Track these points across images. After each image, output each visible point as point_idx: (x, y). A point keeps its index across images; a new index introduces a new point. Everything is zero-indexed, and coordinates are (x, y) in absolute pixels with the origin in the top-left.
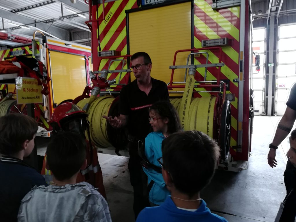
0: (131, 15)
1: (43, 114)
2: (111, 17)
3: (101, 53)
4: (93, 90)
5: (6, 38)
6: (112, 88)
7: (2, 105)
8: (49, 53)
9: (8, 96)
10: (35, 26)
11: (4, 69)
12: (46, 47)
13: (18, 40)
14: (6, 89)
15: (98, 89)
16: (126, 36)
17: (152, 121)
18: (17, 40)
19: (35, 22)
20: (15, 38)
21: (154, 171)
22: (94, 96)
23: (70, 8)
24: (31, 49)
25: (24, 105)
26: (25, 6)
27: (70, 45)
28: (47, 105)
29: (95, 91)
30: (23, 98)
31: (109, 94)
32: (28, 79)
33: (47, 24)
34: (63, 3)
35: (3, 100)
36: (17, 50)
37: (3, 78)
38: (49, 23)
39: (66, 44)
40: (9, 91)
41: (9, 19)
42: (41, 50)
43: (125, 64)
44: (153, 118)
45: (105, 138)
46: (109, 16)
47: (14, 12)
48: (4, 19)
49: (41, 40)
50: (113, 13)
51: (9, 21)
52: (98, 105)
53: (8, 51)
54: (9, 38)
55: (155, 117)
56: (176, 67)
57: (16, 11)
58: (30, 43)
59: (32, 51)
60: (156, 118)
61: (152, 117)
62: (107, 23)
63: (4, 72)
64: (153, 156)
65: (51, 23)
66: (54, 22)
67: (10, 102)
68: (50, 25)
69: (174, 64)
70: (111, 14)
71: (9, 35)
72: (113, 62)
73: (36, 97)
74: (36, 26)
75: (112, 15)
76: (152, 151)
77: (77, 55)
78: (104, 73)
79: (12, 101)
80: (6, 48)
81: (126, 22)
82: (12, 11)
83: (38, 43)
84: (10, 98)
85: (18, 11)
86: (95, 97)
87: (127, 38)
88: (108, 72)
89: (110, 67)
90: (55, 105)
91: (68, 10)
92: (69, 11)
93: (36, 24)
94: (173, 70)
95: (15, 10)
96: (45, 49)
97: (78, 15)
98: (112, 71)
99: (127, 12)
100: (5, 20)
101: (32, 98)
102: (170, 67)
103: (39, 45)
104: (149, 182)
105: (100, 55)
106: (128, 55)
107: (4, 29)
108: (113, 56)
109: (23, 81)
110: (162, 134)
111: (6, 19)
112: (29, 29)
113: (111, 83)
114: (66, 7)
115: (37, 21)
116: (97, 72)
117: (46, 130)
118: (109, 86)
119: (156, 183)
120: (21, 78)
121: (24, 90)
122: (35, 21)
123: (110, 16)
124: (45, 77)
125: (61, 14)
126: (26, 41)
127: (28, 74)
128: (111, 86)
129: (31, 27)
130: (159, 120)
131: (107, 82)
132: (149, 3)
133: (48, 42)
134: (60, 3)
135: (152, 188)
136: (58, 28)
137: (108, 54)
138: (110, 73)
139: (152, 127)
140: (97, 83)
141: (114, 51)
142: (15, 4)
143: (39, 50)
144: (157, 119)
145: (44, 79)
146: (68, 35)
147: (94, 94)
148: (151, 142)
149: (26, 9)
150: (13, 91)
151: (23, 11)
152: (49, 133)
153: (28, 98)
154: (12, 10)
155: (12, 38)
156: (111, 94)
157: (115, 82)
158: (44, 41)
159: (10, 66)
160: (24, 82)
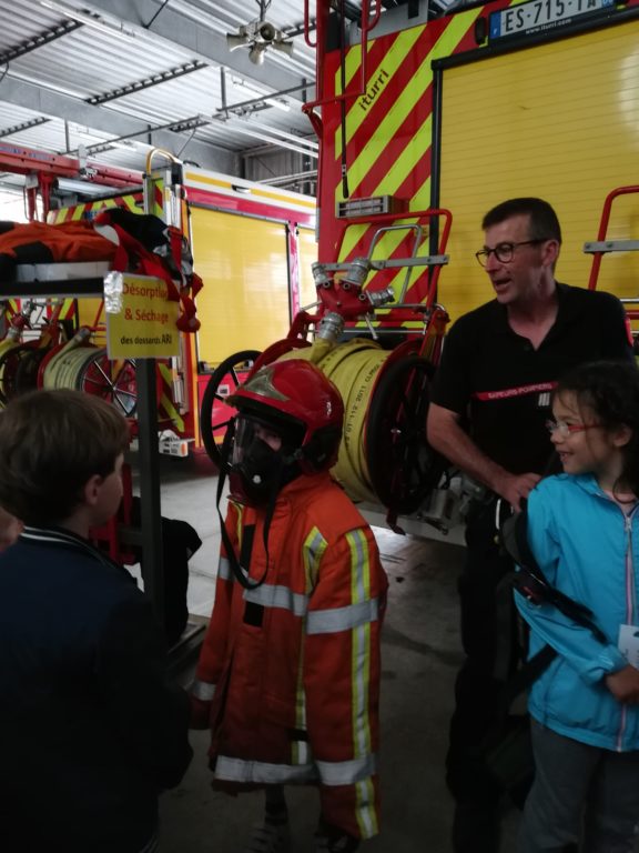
0: (452, 78)
1: (169, 391)
2: (382, 87)
3: (348, 206)
4: (323, 322)
5: (75, 172)
6: (380, 318)
7: (64, 362)
8: (189, 213)
9: (79, 337)
10: (150, 143)
11: (71, 246)
12: (182, 197)
13: (106, 178)
14: (74, 318)
15: (337, 321)
16: (429, 149)
17: (559, 434)
18: (103, 177)
19: (150, 129)
20: (99, 173)
21: (558, 615)
22: (325, 341)
23: (245, 83)
24: (139, 202)
25: (121, 363)
26: (122, 84)
27: (246, 191)
28: (180, 366)
29: (328, 326)
30: (125, 341)
31: (369, 336)
32: (140, 280)
33: (181, 135)
34: (226, 69)
35: (67, 347)
36: (104, 206)
37: (69, 275)
38: (185, 132)
39: (235, 188)
40: (81, 324)
41: (81, 123)
42: (168, 205)
43: (423, 240)
44: (569, 425)
45: (357, 475)
46: (375, 86)
47: (94, 104)
48: (69, 123)
49: (168, 174)
50: (391, 74)
51: (83, 128)
52: (337, 369)
53: (81, 209)
54: (82, 171)
55: (577, 419)
56: (610, 245)
57: (99, 100)
58: (136, 187)
59: (142, 208)
60: (581, 424)
61: (564, 418)
62: (369, 108)
63: (70, 254)
64: (557, 562)
65: (191, 131)
66: (199, 129)
67: (84, 354)
68: (187, 138)
69: (602, 236)
70: (384, 78)
71: (83, 164)
72: (383, 233)
73: (160, 337)
74: (153, 142)
75: (387, 80)
76: (555, 544)
77: (265, 220)
78: (358, 268)
79: (89, 352)
80: (74, 202)
81: (432, 101)
82: (89, 101)
83: (160, 185)
84: (85, 344)
85: (107, 98)
86: (327, 345)
87: (434, 153)
88: (371, 267)
89: (376, 249)
90: (201, 366)
91: (238, 87)
92: (242, 91)
93: (153, 133)
94: (598, 255)
95: (97, 97)
96: (178, 200)
97: (268, 101)
98: (381, 263)
99: (439, 67)
100: (73, 126)
101: (150, 341)
102: (588, 246)
103: (161, 190)
104: (534, 650)
105: (342, 213)
106: (435, 211)
107: (68, 152)
108: (385, 214)
109: (125, 284)
110: (595, 483)
111: (75, 124)
112: (134, 150)
113: (378, 300)
114: (235, 79)
115: (153, 126)
116: (333, 267)
117: (176, 437)
118: (372, 312)
119: (564, 659)
120: (121, 275)
121: (128, 314)
122: (149, 126)
123: (379, 84)
124: (186, 276)
125: (220, 101)
126: (128, 181)
127: (139, 264)
128: (377, 312)
129: (139, 143)
130: (594, 433)
131: (367, 299)
132: (516, 30)
133: (187, 182)
134: (218, 69)
135: (546, 676)
136: (209, 145)
137: (370, 207)
138: (375, 269)
139: (558, 455)
140: (337, 299)
141: (390, 197)
142: (99, 79)
143: (161, 205)
144: (585, 428)
145: (185, 283)
146: (237, 165)
147: (324, 334)
148: (552, 512)
149: (125, 92)
150: (91, 325)
151: (119, 100)
152: (183, 446)
153: (139, 341)
154: (90, 97)
155: (89, 171)
156: (375, 337)
157: (391, 299)
158: (177, 178)
159: (89, 238)
160: (129, 290)
